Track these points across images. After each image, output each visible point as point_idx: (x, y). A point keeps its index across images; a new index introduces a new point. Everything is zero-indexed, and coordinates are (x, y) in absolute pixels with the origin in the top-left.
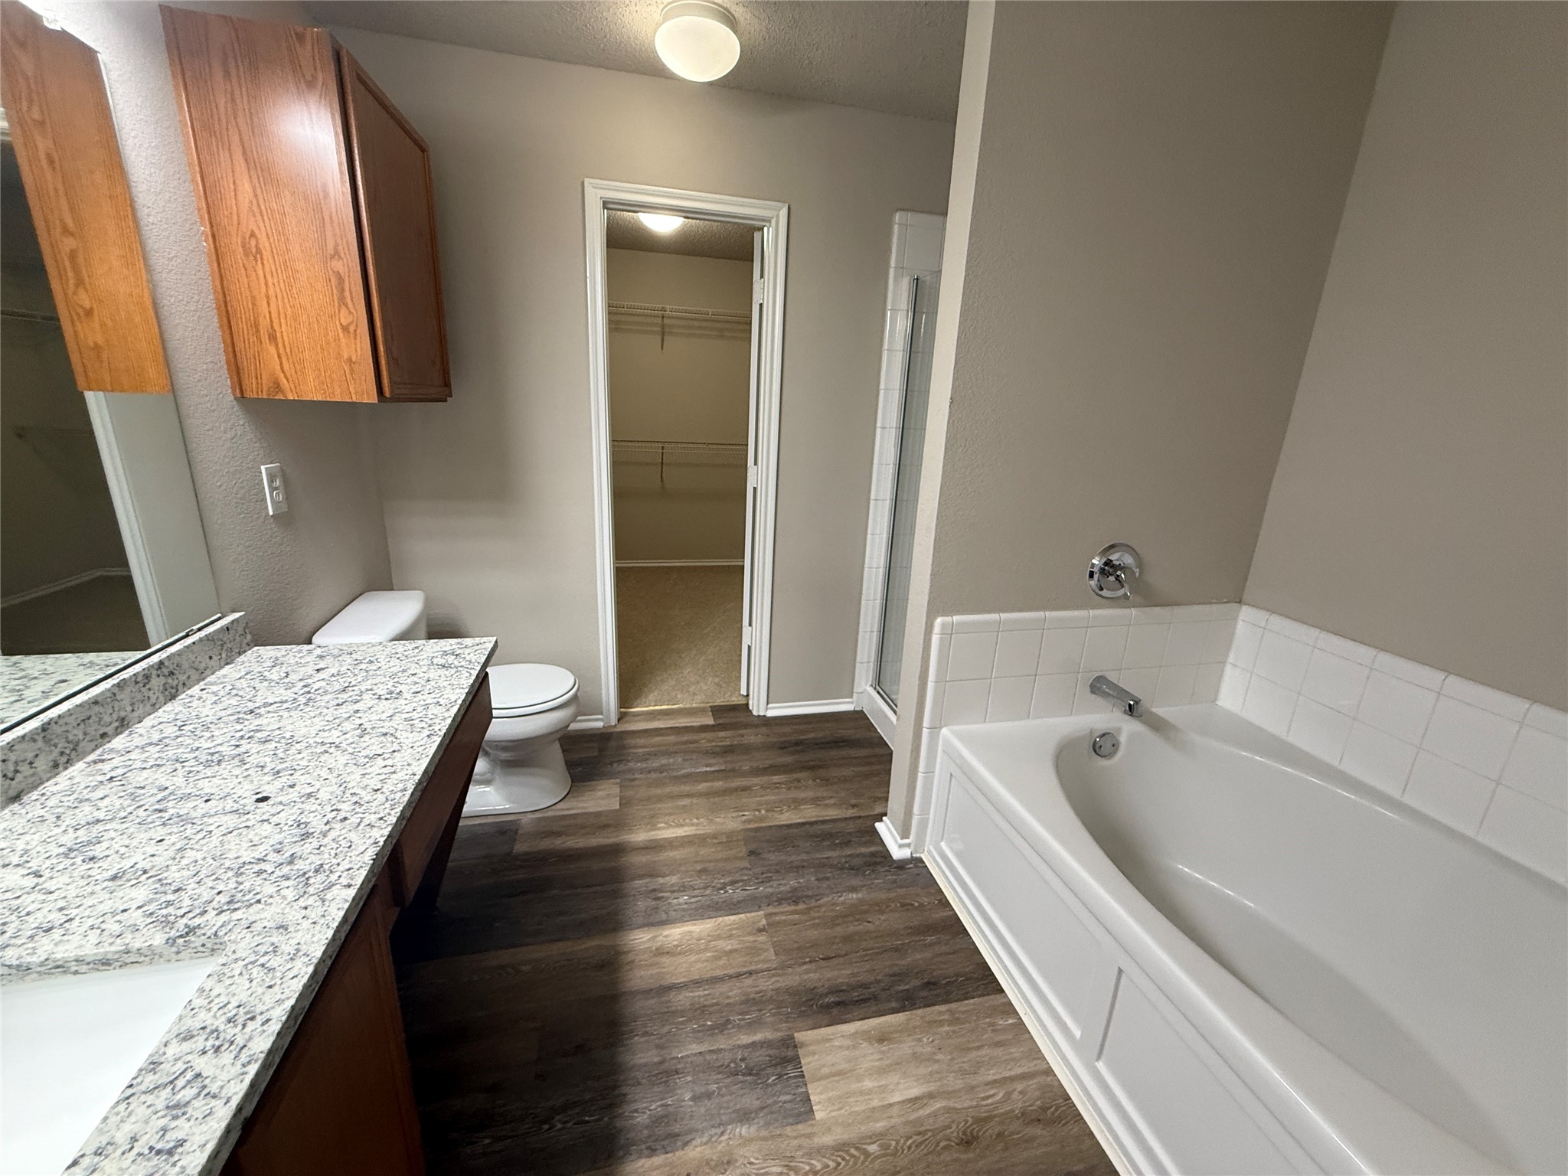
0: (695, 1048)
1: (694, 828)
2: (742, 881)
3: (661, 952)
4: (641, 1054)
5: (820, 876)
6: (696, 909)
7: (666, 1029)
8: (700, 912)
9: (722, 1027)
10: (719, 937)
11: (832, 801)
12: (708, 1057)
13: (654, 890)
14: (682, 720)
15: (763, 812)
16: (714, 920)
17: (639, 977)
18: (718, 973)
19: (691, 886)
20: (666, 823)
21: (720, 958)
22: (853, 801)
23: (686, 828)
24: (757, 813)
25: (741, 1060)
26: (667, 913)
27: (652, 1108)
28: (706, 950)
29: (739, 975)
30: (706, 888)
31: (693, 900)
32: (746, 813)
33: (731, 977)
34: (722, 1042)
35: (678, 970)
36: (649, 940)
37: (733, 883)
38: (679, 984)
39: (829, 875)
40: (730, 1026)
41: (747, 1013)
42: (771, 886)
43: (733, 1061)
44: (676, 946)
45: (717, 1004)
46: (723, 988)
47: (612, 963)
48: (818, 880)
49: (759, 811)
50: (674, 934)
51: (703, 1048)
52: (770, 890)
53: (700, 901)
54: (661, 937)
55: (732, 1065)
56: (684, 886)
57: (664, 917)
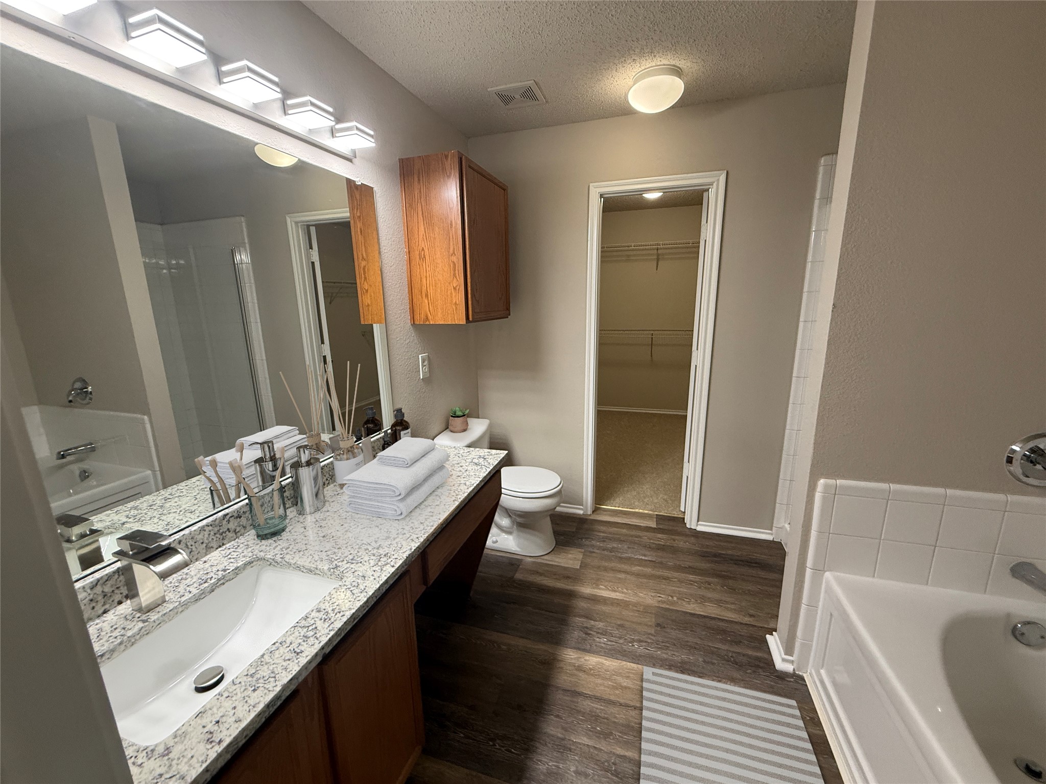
0: (585, 740)
1: (623, 595)
2: (646, 642)
3: (580, 668)
4: (552, 728)
5: (707, 659)
6: (610, 650)
7: (569, 720)
8: (612, 653)
9: (606, 735)
10: (620, 674)
11: (733, 607)
12: (592, 750)
13: (587, 628)
14: (635, 520)
15: (675, 599)
16: (620, 661)
17: (563, 679)
18: (612, 698)
19: (610, 633)
20: (605, 586)
21: (617, 689)
22: (752, 612)
23: (618, 594)
24: (670, 598)
25: (613, 763)
26: (591, 646)
27: (550, 764)
28: (609, 679)
29: (627, 706)
30: (620, 638)
31: (609, 643)
32: (662, 596)
33: (621, 705)
34: (603, 745)
35: (589, 685)
36: (575, 659)
37: (640, 641)
38: (586, 694)
39: (715, 661)
40: (611, 737)
41: (625, 734)
42: (667, 654)
43: (607, 761)
44: (591, 669)
45: (607, 719)
46: (614, 710)
47: (550, 664)
48: (704, 661)
49: (672, 597)
50: (592, 660)
51: (590, 743)
52: (665, 656)
53: (613, 645)
54: (583, 659)
55: (606, 764)
56: (606, 632)
57: (588, 647)
